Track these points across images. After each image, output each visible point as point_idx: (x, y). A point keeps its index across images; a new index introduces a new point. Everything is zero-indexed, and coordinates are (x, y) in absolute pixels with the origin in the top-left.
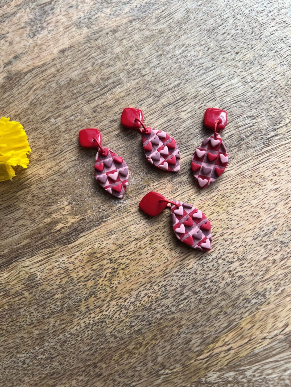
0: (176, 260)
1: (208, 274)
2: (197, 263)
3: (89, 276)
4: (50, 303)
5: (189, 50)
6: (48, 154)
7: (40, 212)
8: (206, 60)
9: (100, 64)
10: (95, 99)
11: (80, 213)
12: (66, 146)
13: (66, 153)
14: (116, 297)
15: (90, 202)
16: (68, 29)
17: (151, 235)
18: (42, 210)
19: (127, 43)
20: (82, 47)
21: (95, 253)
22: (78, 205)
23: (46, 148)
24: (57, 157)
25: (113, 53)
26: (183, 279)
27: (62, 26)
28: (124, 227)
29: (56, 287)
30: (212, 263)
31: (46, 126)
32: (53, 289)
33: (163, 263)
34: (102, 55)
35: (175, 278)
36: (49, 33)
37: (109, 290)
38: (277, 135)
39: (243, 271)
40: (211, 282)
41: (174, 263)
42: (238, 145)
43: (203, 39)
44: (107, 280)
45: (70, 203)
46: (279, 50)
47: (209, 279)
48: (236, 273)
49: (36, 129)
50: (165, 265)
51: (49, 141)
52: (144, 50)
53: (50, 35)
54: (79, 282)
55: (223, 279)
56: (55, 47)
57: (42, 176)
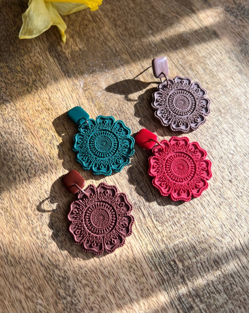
0: (32, 128)
1: (19, 153)
2: (28, 144)
3: (24, 66)
4: (7, 43)
5: (228, 136)
6: (121, 31)
7: (74, 31)
8: (220, 152)
9: (205, 62)
10: (172, 61)
11: (73, 57)
12: (128, 43)
13: (122, 44)
14: (8, 86)
15: (81, 63)
16: (237, 35)
17: (53, 109)
18: (75, 32)
19: (230, 83)
20: (221, 47)
21: (41, 70)
22: (79, 55)
23: (126, 29)
24: (119, 38)
25: (218, 72)
26: (17, 134)
27: (240, 30)
28: (60, 89)
29: (18, 46)
30: (28, 156)
31: (145, 27)
32: (17, 44)
33: (30, 118)
34: (214, 63)
35: (18, 127)
36: (232, 22)
37: (13, 81)
38: (144, 217)
39: (20, 181)
40: (13, 155)
41: (29, 126)
42: (133, 179)
43: (243, 149)
44: (20, 79)
45: (80, 50)
46: (238, 224)
47: (16, 154)
48: (19, 175)
49: (142, 21)
50: (29, 120)
51: (132, 31)
52: (224, 97)
53: (230, 23)
54: (20, 61)
55: (14, 165)
56: (218, 27)
57: (103, 29)
